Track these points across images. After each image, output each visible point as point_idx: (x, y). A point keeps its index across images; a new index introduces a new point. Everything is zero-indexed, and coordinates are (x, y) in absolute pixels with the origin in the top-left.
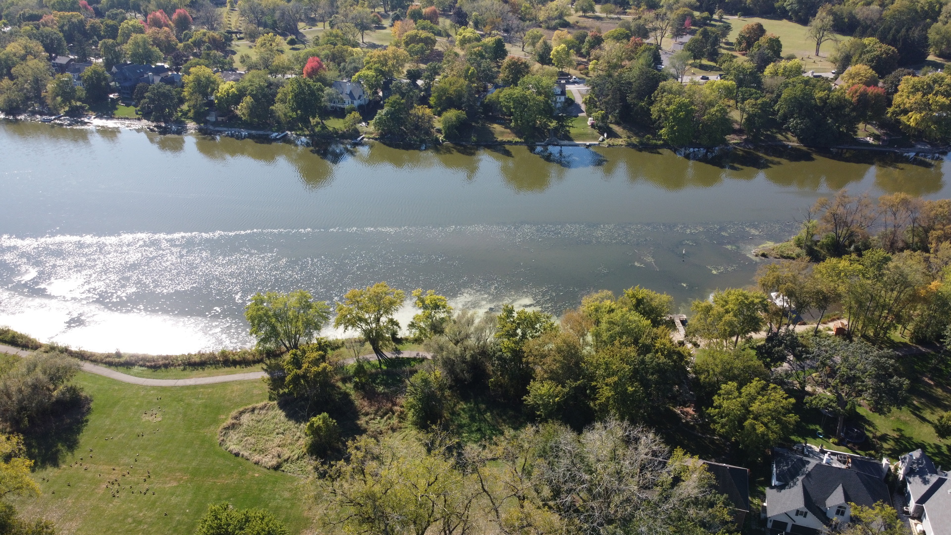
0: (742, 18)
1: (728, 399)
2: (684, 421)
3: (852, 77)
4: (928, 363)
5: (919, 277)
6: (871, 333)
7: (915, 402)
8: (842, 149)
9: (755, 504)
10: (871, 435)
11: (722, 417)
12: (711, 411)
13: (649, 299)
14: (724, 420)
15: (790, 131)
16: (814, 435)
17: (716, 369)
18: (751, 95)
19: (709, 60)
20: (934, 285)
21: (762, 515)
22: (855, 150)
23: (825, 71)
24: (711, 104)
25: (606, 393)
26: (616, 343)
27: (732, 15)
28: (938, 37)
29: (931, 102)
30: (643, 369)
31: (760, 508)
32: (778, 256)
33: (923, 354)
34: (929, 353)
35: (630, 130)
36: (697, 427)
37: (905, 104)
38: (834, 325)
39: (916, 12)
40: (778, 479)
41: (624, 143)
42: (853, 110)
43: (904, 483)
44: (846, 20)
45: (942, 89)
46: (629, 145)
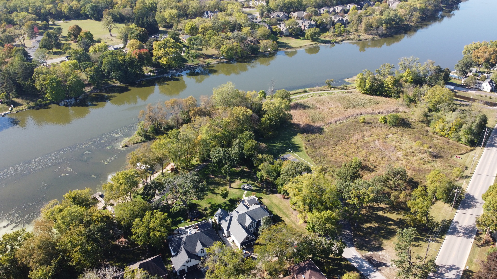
0: (65, 21)
1: (138, 228)
2: (122, 246)
3: (132, 46)
4: (210, 169)
5: (193, 135)
6: (184, 165)
7: (211, 188)
8: (141, 81)
9: (169, 268)
10: (201, 210)
11: (139, 237)
12: (133, 237)
13: (79, 195)
14: (140, 238)
15: (114, 78)
16: (180, 222)
17: (127, 216)
18: (87, 65)
19: (57, 49)
20: (199, 137)
21: (174, 271)
22: (146, 80)
23: (118, 44)
24: (69, 75)
25: (76, 256)
26: (71, 227)
27: (59, 20)
28: (160, 19)
29: (168, 51)
30: (91, 234)
31: (172, 268)
32: (133, 144)
33: (206, 166)
34: (208, 164)
35: (26, 99)
36: (129, 246)
37: (158, 55)
38: (169, 168)
39: (147, 8)
40: (174, 252)
41: (26, 108)
42: (138, 62)
43: (220, 225)
44: (118, 16)
45: (170, 45)
46: (30, 108)
